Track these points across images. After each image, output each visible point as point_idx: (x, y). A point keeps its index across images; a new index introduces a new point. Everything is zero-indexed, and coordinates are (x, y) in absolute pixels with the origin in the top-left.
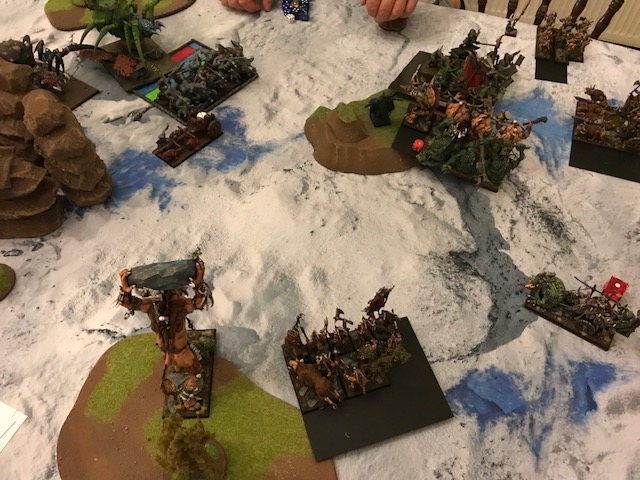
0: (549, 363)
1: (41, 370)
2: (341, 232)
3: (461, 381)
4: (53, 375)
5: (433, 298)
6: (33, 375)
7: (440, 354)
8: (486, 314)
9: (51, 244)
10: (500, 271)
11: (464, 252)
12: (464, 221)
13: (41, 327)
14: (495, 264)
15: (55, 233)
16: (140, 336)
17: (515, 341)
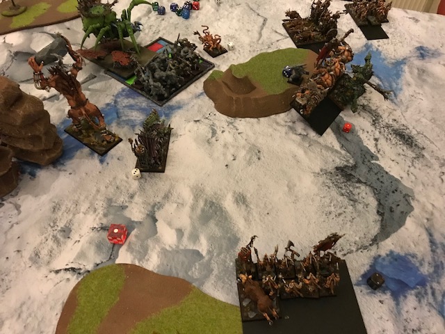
0: (432, 242)
1: (19, 312)
2: (249, 163)
3: (371, 266)
4: (30, 315)
5: (332, 205)
6: (12, 317)
7: (348, 247)
8: (375, 211)
9: (11, 203)
10: (376, 177)
11: (346, 166)
12: (340, 143)
13: (13, 274)
14: (371, 172)
15: (13, 193)
16: (102, 269)
17: (402, 228)
